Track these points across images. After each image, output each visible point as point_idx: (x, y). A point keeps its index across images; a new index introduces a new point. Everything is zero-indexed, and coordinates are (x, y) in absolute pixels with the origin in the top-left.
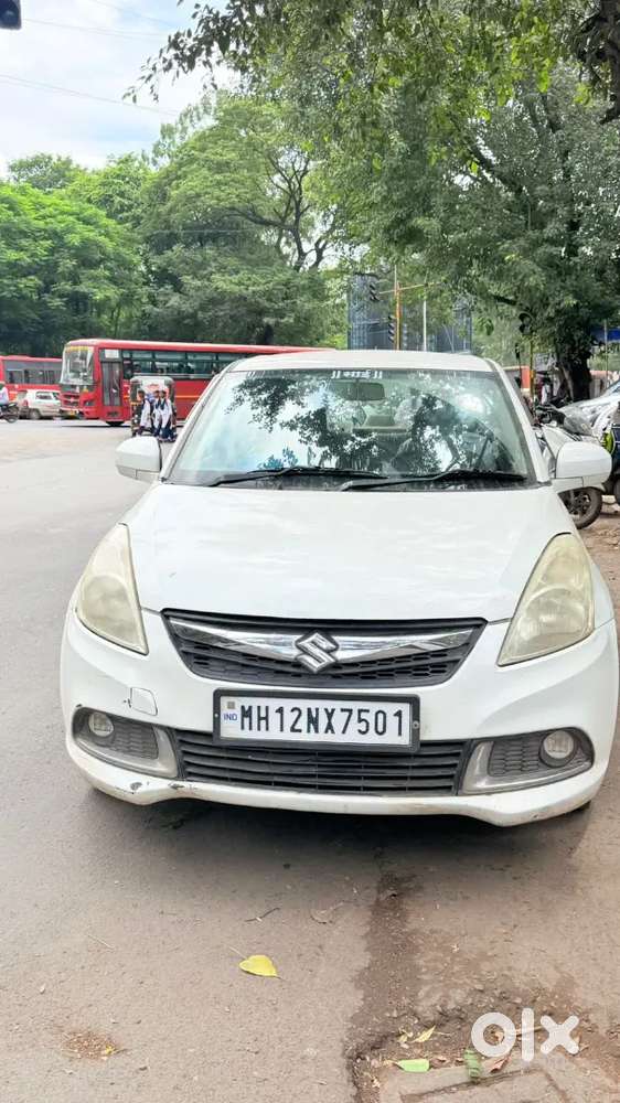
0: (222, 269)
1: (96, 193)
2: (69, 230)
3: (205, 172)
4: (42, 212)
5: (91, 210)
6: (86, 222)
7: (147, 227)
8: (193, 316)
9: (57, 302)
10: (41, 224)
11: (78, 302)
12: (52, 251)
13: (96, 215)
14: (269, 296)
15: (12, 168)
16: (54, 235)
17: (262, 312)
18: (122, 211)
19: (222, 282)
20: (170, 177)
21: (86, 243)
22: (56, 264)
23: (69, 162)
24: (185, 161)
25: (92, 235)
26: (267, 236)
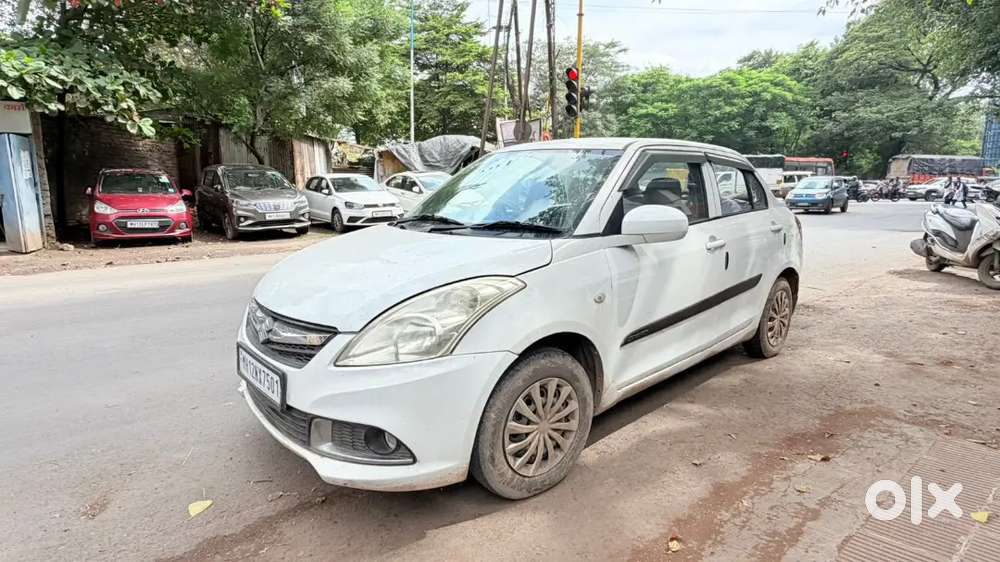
0: (867, 104)
1: (789, 67)
2: (765, 90)
3: (862, 44)
4: (750, 82)
5: (781, 77)
6: (776, 85)
7: (821, 85)
8: (841, 134)
9: (752, 133)
10: (748, 89)
11: (766, 131)
12: (753, 103)
13: (784, 79)
14: (900, 118)
15: (740, 62)
16: (755, 94)
17: (895, 129)
18: (807, 77)
19: (863, 113)
20: (839, 52)
21: (774, 97)
22: (754, 110)
23: (771, 52)
24: (851, 39)
25: (777, 91)
26: (914, 79)
